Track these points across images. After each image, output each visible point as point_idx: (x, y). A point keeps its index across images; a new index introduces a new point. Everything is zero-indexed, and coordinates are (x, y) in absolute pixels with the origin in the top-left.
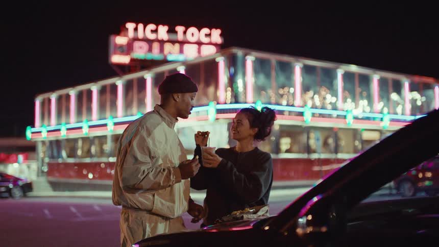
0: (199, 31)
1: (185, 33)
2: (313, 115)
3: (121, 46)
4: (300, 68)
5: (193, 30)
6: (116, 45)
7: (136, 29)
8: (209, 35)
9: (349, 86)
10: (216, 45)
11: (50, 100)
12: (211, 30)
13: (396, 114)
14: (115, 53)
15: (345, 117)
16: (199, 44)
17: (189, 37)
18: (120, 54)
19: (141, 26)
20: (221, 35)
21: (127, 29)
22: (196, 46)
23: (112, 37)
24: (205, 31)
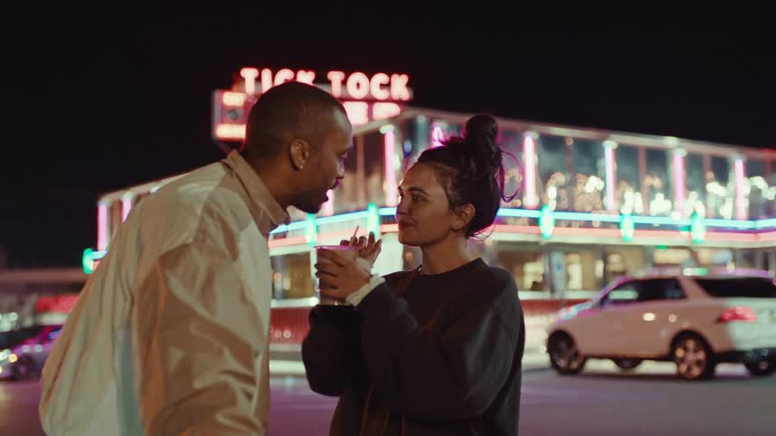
0: (370, 79)
1: (344, 83)
2: (558, 223)
3: (233, 110)
4: (533, 140)
5: (358, 77)
6: (223, 106)
7: (258, 79)
8: (387, 86)
9: (627, 169)
10: (399, 102)
11: (120, 204)
12: (390, 77)
13: (719, 217)
14: (223, 122)
15: (618, 225)
16: (370, 101)
17: (352, 90)
18: (231, 123)
19: (267, 74)
20: (408, 85)
21: (243, 79)
22: (364, 106)
23: (217, 94)
24: (381, 78)
